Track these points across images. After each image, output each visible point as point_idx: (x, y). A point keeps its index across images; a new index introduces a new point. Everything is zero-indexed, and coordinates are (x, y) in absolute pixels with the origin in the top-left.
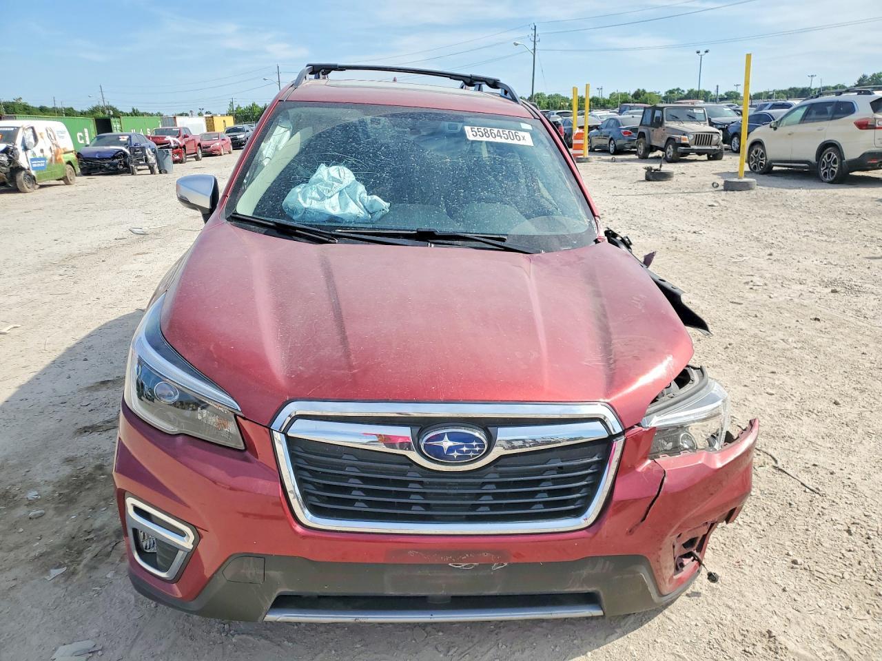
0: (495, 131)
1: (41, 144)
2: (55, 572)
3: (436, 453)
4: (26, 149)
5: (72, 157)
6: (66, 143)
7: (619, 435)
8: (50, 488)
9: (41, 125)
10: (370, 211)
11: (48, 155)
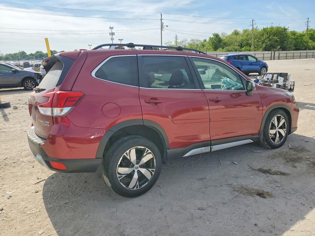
8: (303, 162)
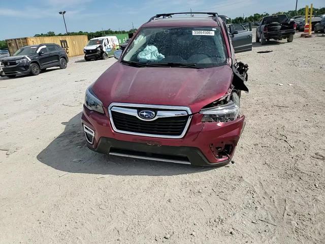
0: (203, 31)
1: (109, 44)
2: (78, 147)
3: (142, 116)
4: (105, 46)
5: (118, 47)
6: (117, 43)
7: (191, 115)
9: (109, 37)
10: (159, 57)
11: (111, 47)
